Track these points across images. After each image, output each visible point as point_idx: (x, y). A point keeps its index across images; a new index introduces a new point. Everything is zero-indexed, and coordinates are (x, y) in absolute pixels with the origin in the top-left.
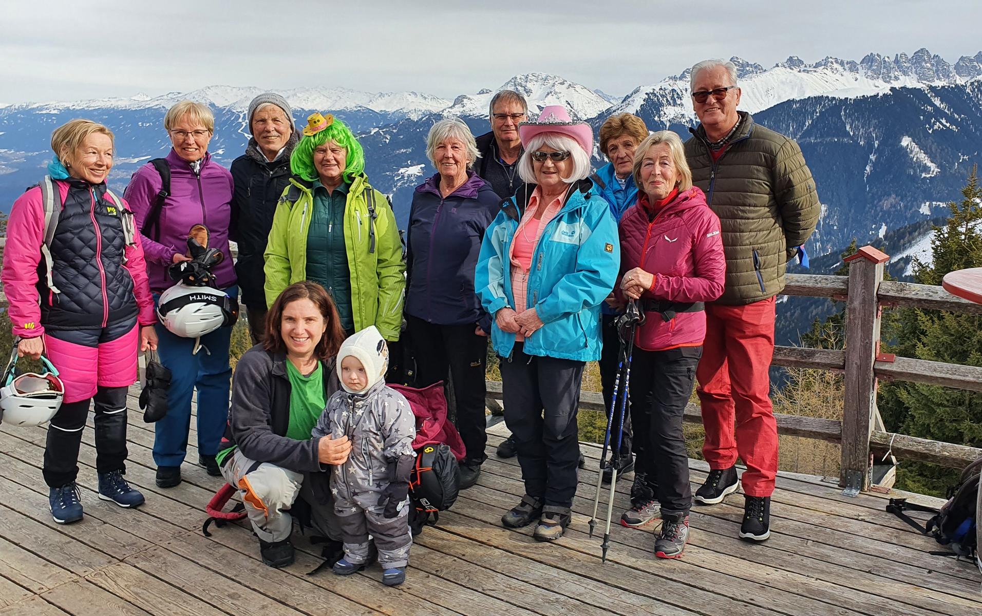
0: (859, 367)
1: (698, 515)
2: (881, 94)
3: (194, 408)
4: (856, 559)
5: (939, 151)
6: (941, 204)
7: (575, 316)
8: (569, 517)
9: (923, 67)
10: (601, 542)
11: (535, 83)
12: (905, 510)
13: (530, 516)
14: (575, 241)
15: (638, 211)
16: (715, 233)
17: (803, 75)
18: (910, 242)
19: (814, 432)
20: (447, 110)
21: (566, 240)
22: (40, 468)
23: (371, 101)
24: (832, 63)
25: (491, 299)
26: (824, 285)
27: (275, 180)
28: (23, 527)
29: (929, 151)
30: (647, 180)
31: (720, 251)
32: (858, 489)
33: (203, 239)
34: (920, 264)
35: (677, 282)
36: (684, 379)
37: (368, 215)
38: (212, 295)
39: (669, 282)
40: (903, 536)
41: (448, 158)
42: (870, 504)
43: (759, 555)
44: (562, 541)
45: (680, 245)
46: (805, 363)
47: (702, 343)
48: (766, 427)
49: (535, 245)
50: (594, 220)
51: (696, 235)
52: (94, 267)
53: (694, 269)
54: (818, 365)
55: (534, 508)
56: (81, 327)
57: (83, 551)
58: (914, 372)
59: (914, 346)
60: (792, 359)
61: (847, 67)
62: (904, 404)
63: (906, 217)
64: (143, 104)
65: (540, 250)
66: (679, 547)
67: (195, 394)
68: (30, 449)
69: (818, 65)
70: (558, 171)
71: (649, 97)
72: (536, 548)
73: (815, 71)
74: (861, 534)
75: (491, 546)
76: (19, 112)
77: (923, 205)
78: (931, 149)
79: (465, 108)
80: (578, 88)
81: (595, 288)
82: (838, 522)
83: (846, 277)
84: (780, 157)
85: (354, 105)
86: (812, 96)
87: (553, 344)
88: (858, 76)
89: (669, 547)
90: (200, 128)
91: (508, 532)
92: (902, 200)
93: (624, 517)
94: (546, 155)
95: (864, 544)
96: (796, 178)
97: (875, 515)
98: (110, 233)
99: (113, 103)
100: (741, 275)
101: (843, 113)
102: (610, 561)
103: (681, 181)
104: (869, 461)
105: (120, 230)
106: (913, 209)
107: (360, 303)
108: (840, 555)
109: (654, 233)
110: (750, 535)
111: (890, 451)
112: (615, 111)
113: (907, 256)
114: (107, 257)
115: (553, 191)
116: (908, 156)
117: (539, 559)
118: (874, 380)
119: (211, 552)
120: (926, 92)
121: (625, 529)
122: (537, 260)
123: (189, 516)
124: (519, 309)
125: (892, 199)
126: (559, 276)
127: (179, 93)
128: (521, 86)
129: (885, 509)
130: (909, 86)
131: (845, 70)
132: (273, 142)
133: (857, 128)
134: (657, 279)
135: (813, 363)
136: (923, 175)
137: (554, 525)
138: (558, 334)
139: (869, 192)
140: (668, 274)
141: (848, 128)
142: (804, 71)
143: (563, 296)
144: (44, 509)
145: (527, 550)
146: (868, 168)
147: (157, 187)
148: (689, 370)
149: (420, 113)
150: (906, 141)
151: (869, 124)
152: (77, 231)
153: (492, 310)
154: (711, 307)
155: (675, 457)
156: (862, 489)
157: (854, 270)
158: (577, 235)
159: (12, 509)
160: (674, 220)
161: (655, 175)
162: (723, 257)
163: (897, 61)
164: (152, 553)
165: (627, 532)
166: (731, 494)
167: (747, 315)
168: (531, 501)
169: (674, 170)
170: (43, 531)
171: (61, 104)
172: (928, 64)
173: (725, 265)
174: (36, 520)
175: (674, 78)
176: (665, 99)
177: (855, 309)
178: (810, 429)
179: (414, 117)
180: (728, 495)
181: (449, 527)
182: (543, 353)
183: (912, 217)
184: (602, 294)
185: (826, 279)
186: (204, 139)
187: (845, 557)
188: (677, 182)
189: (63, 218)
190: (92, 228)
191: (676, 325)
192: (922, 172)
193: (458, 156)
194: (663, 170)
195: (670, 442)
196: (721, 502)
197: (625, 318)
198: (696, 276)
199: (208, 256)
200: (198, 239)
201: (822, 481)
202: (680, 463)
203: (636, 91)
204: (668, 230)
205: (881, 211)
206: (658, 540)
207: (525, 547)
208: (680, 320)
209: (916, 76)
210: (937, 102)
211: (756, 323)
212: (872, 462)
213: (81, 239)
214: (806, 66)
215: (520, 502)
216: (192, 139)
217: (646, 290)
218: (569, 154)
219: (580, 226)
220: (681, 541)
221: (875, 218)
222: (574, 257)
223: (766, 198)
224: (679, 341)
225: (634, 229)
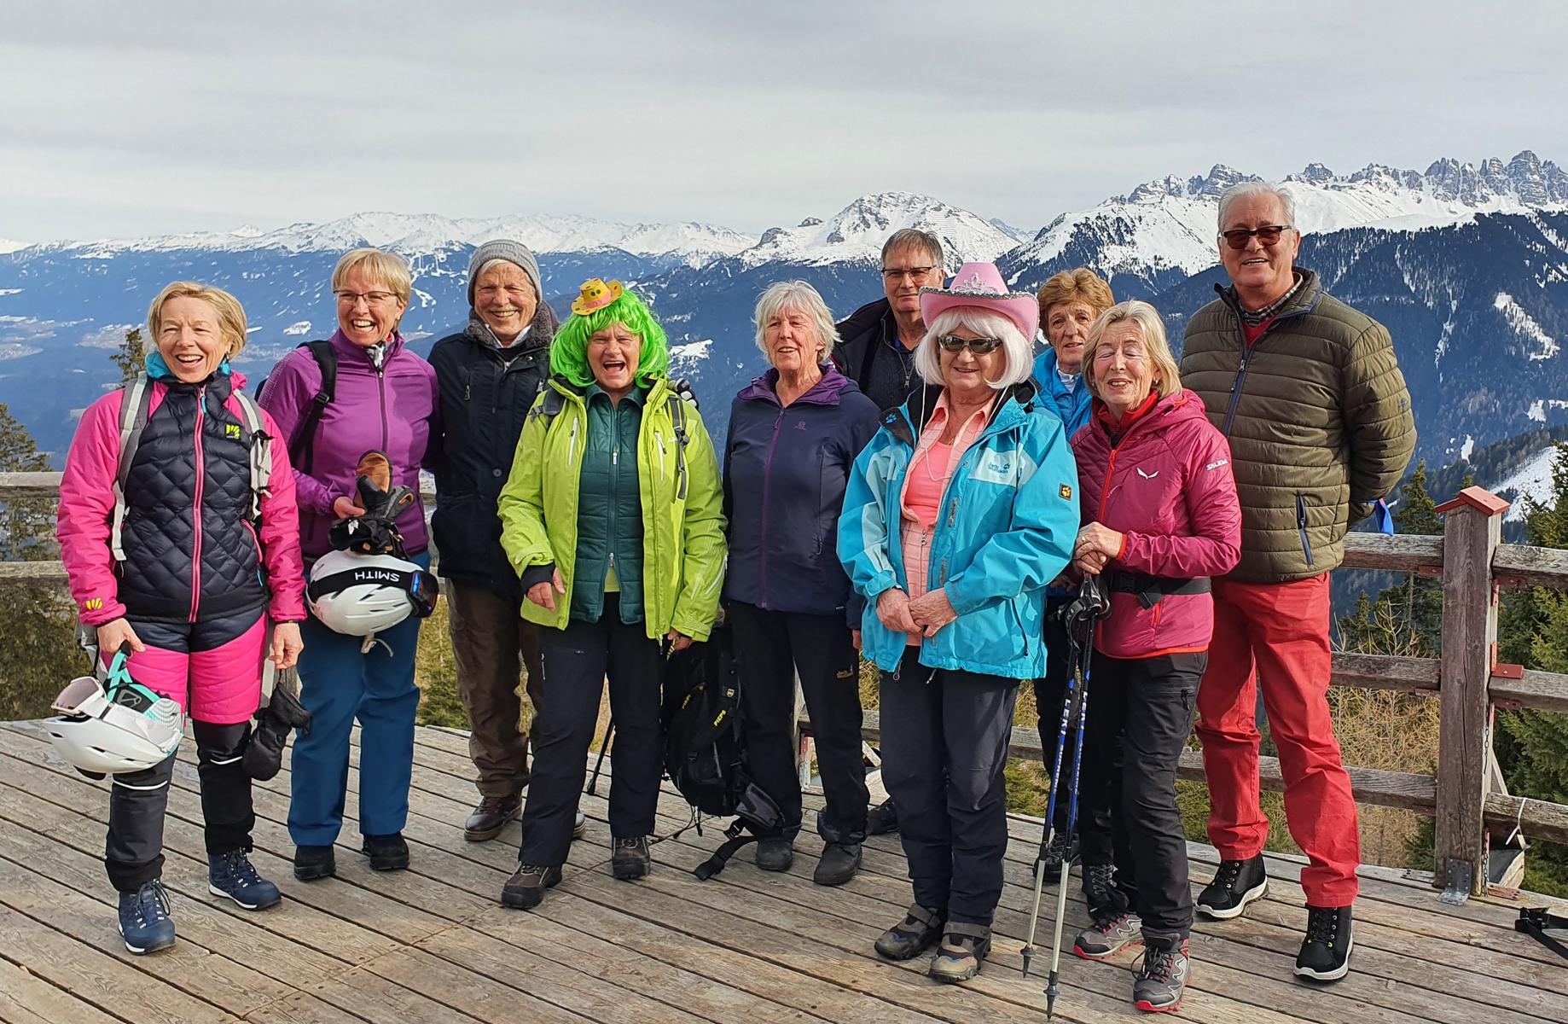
0: (1464, 687)
1: (1202, 937)
2: (1460, 225)
3: (355, 754)
4: (1472, 1013)
5: (1557, 316)
6: (1563, 403)
7: (1007, 604)
8: (989, 941)
9: (1527, 181)
10: (1044, 985)
11: (893, 208)
12: (1547, 927)
13: (922, 941)
14: (1010, 479)
15: (1093, 432)
16: (1221, 463)
17: (1331, 193)
18: (1512, 466)
19: (1391, 796)
20: (750, 251)
21: (996, 478)
22: (100, 859)
23: (624, 237)
24: (1379, 174)
25: (872, 574)
26: (1403, 551)
27: (514, 377)
28: (75, 960)
29: (1540, 317)
30: (1102, 379)
31: (1230, 492)
32: (1466, 891)
33: (383, 477)
34: (1534, 503)
35: (1162, 545)
36: (1176, 709)
37: (674, 439)
38: (392, 571)
39: (1148, 545)
40: (1550, 973)
41: (783, 338)
42: (1488, 918)
43: (1308, 1005)
44: (977, 982)
45: (1163, 483)
46: (1374, 679)
47: (1207, 647)
48: (1332, 789)
49: (944, 486)
50: (1041, 449)
51: (1189, 467)
52: (185, 521)
53: (1188, 522)
54: (1396, 683)
55: (929, 927)
56: (154, 618)
57: (177, 1001)
58: (1557, 695)
59: (1529, 641)
60: (1352, 673)
61: (1403, 180)
62: (1514, 738)
63: (1505, 424)
64: (251, 242)
65: (953, 494)
66: (1174, 993)
67: (356, 733)
68: (82, 826)
69: (1355, 178)
70: (979, 368)
71: (1080, 231)
72: (934, 994)
73: (1352, 188)
74: (1477, 969)
75: (859, 991)
76: (50, 257)
77: (1533, 405)
78: (1544, 314)
79: (778, 249)
80: (963, 216)
81: (1044, 558)
82: (1436, 948)
83: (1439, 538)
84: (1358, 350)
85: (597, 244)
86: (1347, 227)
87: (971, 648)
88: (1421, 195)
89: (1158, 993)
90: (377, 288)
91: (886, 968)
92: (1498, 396)
93: (1079, 942)
94: (962, 342)
95: (1484, 987)
96: (1378, 387)
97: (1497, 935)
98: (223, 467)
99: (201, 240)
100: (1277, 537)
101: (1398, 255)
102: (1060, 1017)
103: (1160, 381)
104: (1483, 844)
105: (243, 465)
106: (1518, 412)
107: (656, 580)
108: (1444, 1005)
109: (1120, 466)
110: (1307, 971)
111: (1518, 827)
112: (1023, 253)
113: (1508, 490)
114: (211, 507)
115: (972, 398)
116: (1507, 325)
117: (941, 1015)
118: (1489, 709)
119: (391, 1001)
120: (1534, 221)
121: (1082, 962)
122: (948, 510)
123: (352, 940)
124: (915, 592)
125: (1482, 396)
126: (984, 536)
127: (310, 225)
128: (871, 213)
129: (1513, 926)
130: (1506, 211)
131: (1400, 185)
132: (507, 323)
133: (1421, 279)
134: (1128, 540)
135: (1387, 680)
136: (1533, 356)
137: (963, 956)
138: (979, 633)
139: (1443, 385)
140: (1146, 531)
141: (1407, 280)
142: (1332, 187)
143: (993, 569)
144: (109, 929)
145: (919, 999)
146: (1441, 345)
147: (314, 386)
148: (1184, 693)
149: (704, 257)
150: (1502, 301)
151: (1442, 272)
152: (164, 462)
153: (872, 590)
154: (1220, 585)
155: (1162, 839)
156: (1472, 892)
157: (1453, 526)
158: (1012, 472)
159: (56, 929)
160: (1152, 443)
161: (1116, 371)
162: (1237, 501)
163: (1484, 171)
164: (295, 1004)
165: (1084, 967)
166: (1254, 901)
167: (1284, 601)
168: (920, 913)
169: (1148, 362)
170: (109, 966)
171: (117, 243)
172: (1535, 176)
173: (1240, 515)
174: (95, 948)
175: (1121, 200)
176: (1105, 234)
177: (1455, 590)
178: (1383, 790)
179: (696, 264)
180: (1249, 902)
181: (785, 958)
182: (953, 664)
183: (1516, 425)
184: (1053, 567)
185: (1407, 541)
186: (389, 309)
187: (1453, 1009)
188: (1153, 382)
189: (146, 438)
190: (191, 459)
191: (1163, 616)
192: (1529, 350)
193: (800, 336)
194: (1130, 361)
195: (1154, 814)
196: (1240, 915)
197: (1078, 606)
198: (1193, 535)
199: (391, 505)
200: (375, 476)
201: (1404, 877)
202: (1171, 849)
203: (1058, 222)
204: (1143, 460)
205: (1464, 415)
206: (1139, 981)
207: (916, 994)
208: (1170, 606)
209: (1517, 195)
210: (1552, 237)
211: (1297, 616)
212: (1487, 845)
213: (169, 475)
214: (1336, 180)
215: (905, 917)
216: (363, 306)
217: (1111, 559)
218: (1000, 343)
219: (1019, 458)
220: (1176, 983)
221: (1455, 428)
222: (1008, 506)
223: (1324, 415)
224: (1167, 644)
225: (1090, 461)
